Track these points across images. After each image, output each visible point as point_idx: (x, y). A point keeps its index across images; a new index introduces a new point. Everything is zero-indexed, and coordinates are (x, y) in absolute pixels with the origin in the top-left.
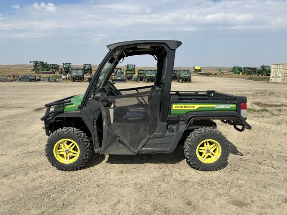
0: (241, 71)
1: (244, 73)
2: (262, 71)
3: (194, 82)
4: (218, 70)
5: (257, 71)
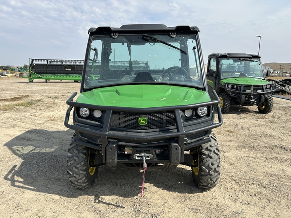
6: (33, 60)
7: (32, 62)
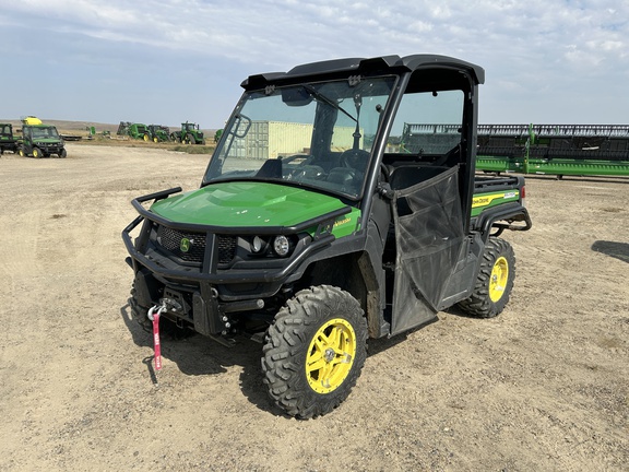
0: (145, 132)
1: (153, 137)
2: (186, 135)
3: (71, 157)
4: (88, 129)
5: (175, 135)
6: (410, 126)
7: (409, 131)
